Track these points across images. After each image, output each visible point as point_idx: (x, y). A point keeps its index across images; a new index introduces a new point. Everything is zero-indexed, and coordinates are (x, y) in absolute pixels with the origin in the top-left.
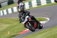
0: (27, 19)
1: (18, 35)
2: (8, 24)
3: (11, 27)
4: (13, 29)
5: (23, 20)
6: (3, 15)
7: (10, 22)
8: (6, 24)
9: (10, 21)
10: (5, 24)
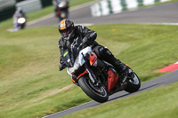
0: (84, 58)
1: (157, 75)
2: (125, 41)
3: (134, 51)
4: (140, 59)
5: (69, 61)
6: (111, 12)
7: (131, 36)
8: (119, 41)
9: (131, 33)
10: (116, 42)
